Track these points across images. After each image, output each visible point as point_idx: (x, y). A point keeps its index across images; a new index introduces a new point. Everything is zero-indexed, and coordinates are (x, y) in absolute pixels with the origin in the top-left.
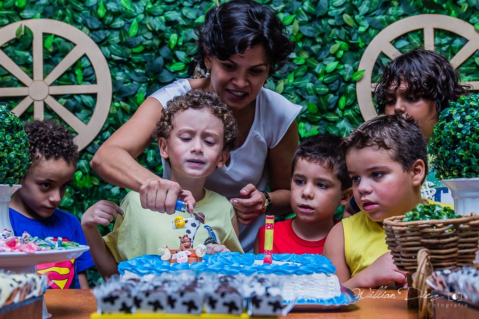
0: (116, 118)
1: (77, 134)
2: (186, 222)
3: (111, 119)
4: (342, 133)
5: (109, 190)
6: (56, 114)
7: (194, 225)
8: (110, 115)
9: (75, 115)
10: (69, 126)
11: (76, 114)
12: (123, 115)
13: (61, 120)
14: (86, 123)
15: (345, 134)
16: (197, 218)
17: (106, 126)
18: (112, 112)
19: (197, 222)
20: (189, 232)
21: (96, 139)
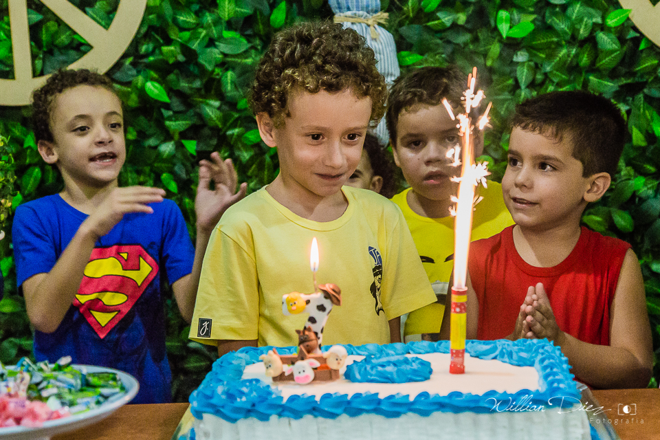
0: (161, 17)
1: (91, 47)
2: (308, 302)
3: (151, 17)
4: (577, 26)
5: (156, 148)
6: (49, 10)
7: (321, 308)
8: (149, 10)
9: (85, 12)
10: (75, 33)
11: (87, 9)
12: (173, 9)
13: (59, 21)
14: (107, 27)
15: (583, 27)
16: (327, 295)
17: (144, 30)
18: (152, 4)
19: (327, 303)
20: (312, 320)
21: (125, 56)
